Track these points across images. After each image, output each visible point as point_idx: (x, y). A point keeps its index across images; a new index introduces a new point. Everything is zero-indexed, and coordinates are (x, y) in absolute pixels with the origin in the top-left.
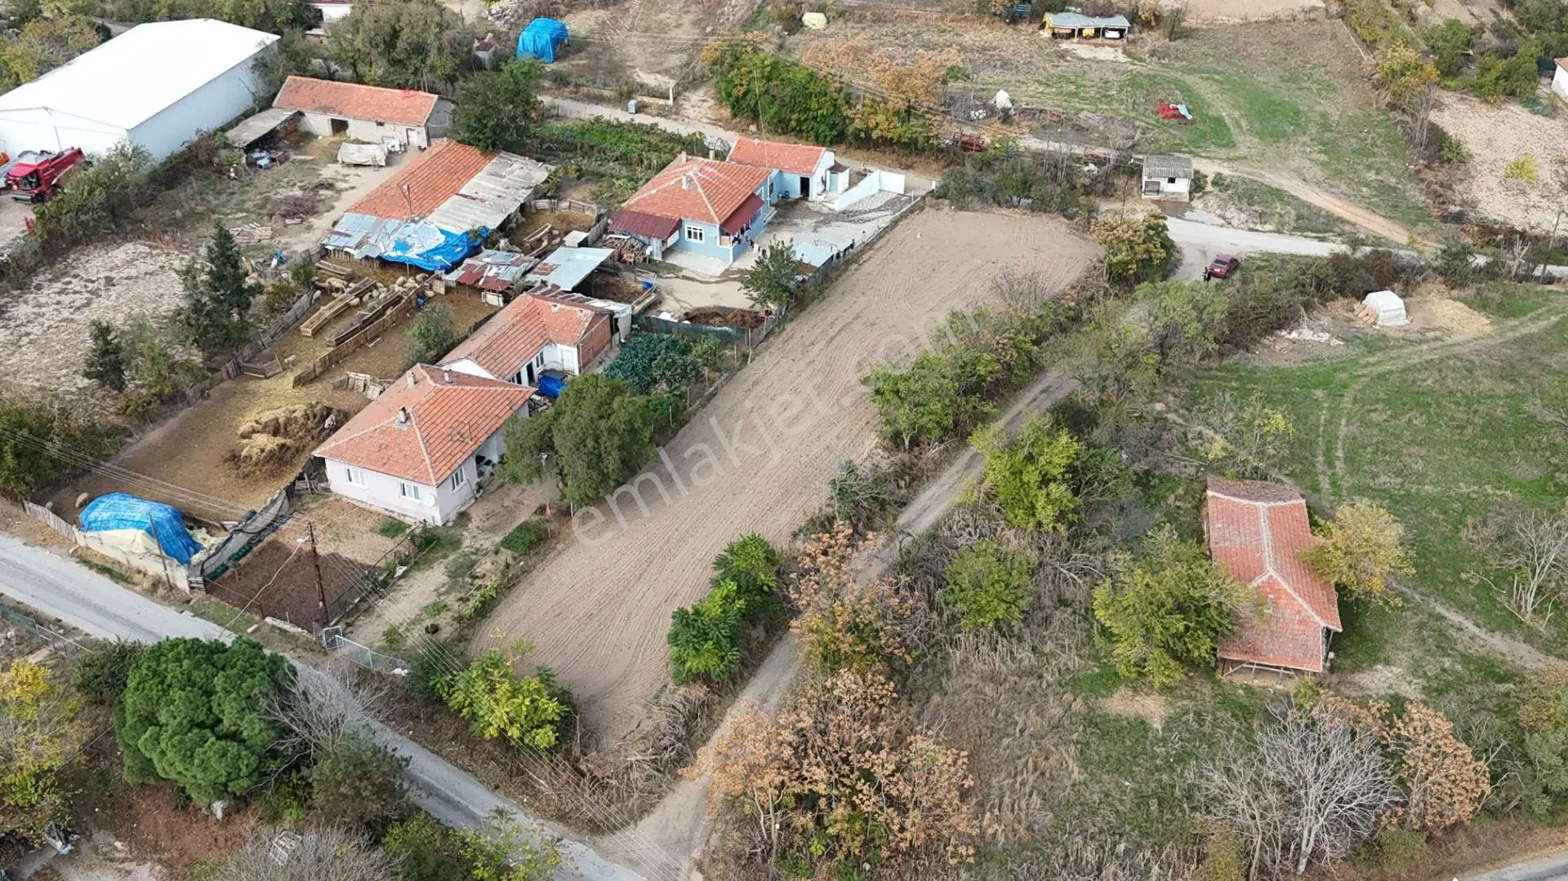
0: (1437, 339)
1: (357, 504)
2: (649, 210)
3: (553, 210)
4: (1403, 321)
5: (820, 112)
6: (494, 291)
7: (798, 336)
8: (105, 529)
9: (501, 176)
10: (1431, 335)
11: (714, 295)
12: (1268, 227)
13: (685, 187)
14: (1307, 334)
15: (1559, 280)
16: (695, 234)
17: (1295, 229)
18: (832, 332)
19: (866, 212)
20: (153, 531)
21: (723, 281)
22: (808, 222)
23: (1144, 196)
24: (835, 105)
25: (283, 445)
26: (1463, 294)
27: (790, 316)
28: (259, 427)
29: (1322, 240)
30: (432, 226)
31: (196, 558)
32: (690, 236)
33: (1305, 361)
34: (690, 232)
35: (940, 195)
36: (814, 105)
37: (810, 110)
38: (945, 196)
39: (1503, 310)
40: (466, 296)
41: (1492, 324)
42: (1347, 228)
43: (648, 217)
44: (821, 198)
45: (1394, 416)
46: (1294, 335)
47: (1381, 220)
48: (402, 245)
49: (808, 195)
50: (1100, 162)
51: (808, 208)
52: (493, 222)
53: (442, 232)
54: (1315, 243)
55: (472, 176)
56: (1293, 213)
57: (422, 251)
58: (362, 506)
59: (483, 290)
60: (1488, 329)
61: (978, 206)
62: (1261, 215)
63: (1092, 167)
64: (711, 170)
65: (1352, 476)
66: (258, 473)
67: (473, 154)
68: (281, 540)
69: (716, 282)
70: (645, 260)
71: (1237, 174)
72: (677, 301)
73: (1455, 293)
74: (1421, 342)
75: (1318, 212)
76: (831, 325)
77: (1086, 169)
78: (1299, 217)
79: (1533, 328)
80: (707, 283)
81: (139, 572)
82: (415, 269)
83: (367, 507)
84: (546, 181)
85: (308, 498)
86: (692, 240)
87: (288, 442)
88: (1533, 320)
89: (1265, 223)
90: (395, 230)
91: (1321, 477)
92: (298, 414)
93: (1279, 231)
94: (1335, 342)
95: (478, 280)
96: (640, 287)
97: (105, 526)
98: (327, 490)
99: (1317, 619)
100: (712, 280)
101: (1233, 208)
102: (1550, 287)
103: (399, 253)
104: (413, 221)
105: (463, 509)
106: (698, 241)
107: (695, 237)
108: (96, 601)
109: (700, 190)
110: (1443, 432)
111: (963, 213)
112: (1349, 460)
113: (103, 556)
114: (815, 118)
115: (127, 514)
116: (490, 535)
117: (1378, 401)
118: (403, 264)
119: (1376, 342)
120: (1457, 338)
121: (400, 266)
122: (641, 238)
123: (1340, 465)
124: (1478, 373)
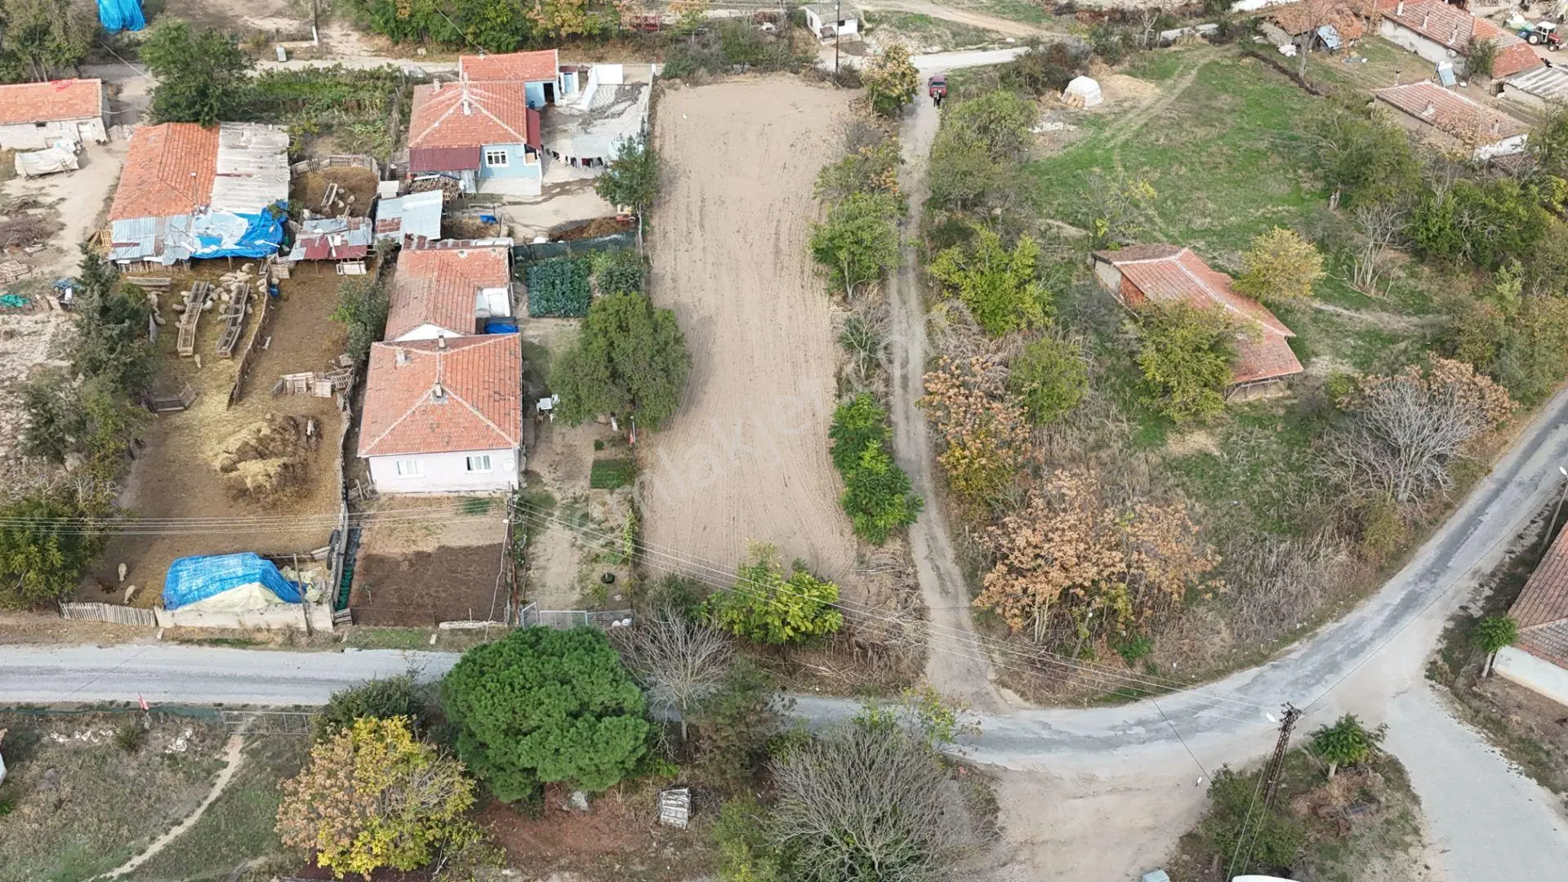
0: (1133, 107)
1: (416, 495)
2: (442, 144)
3: (313, 170)
4: (1100, 100)
5: (499, 20)
6: (352, 260)
7: (670, 228)
8: (207, 596)
9: (242, 147)
10: (1126, 105)
11: (556, 212)
12: (936, 48)
13: (467, 111)
14: (1048, 127)
15: (1174, 41)
16: (497, 158)
17: (957, 45)
18: (696, 217)
19: (609, 107)
20: (265, 581)
21: (551, 198)
22: (573, 127)
23: (823, 43)
24: (512, 10)
25: (285, 466)
26: (1121, 68)
27: (647, 214)
28: (234, 457)
29: (984, 49)
30: (222, 212)
31: (312, 594)
32: (491, 162)
33: (1065, 147)
34: (490, 158)
35: (668, 75)
36: (493, 14)
37: (488, 19)
38: (676, 76)
39: (1157, 74)
40: (315, 273)
41: (1157, 86)
42: (994, 36)
43: (447, 151)
44: (564, 102)
45: (1165, 173)
46: (1037, 130)
47: (1012, 23)
48: (207, 240)
49: (553, 101)
50: (773, 19)
51: (560, 113)
52: (282, 193)
53: (242, 216)
54: (980, 53)
55: (215, 154)
56: (948, 32)
57: (236, 239)
58: (422, 496)
59: (338, 261)
60: (1158, 91)
61: (709, 79)
62: (925, 38)
63: (767, 25)
64: (479, 91)
65: (1174, 226)
66: (285, 499)
67: (195, 131)
68: (374, 552)
69: (544, 200)
70: (460, 195)
71: (879, 8)
72: (526, 226)
73: (1115, 68)
74: (1126, 112)
75: (966, 27)
76: (689, 212)
77: (764, 27)
78: (954, 35)
79: (1186, 82)
80: (538, 203)
81: (259, 630)
82: (238, 260)
83: (428, 495)
84: (291, 144)
85: (363, 505)
86: (494, 165)
87: (285, 460)
88: (1182, 75)
89: (931, 45)
90: (189, 225)
91: (1155, 233)
92: (266, 431)
93: (945, 50)
94: (1072, 128)
95: (330, 253)
96: (478, 222)
97: (204, 593)
98: (374, 492)
99: (1277, 331)
100: (540, 199)
101: (904, 38)
102: (1173, 48)
103: (214, 248)
104: (201, 211)
105: (523, 468)
106: (501, 165)
107: (497, 162)
108: (242, 673)
109: (485, 112)
110: (1204, 175)
111: (699, 88)
112: (1162, 215)
113: (201, 629)
114: (493, 28)
115: (223, 573)
116: (573, 483)
117: (1143, 164)
118: (224, 259)
119: (1096, 121)
120: (1145, 103)
121: (221, 262)
122: (450, 173)
123: (1157, 220)
124: (1187, 126)
